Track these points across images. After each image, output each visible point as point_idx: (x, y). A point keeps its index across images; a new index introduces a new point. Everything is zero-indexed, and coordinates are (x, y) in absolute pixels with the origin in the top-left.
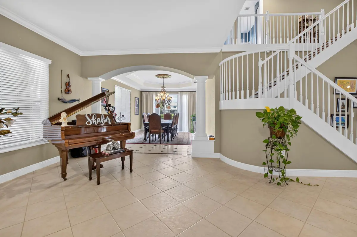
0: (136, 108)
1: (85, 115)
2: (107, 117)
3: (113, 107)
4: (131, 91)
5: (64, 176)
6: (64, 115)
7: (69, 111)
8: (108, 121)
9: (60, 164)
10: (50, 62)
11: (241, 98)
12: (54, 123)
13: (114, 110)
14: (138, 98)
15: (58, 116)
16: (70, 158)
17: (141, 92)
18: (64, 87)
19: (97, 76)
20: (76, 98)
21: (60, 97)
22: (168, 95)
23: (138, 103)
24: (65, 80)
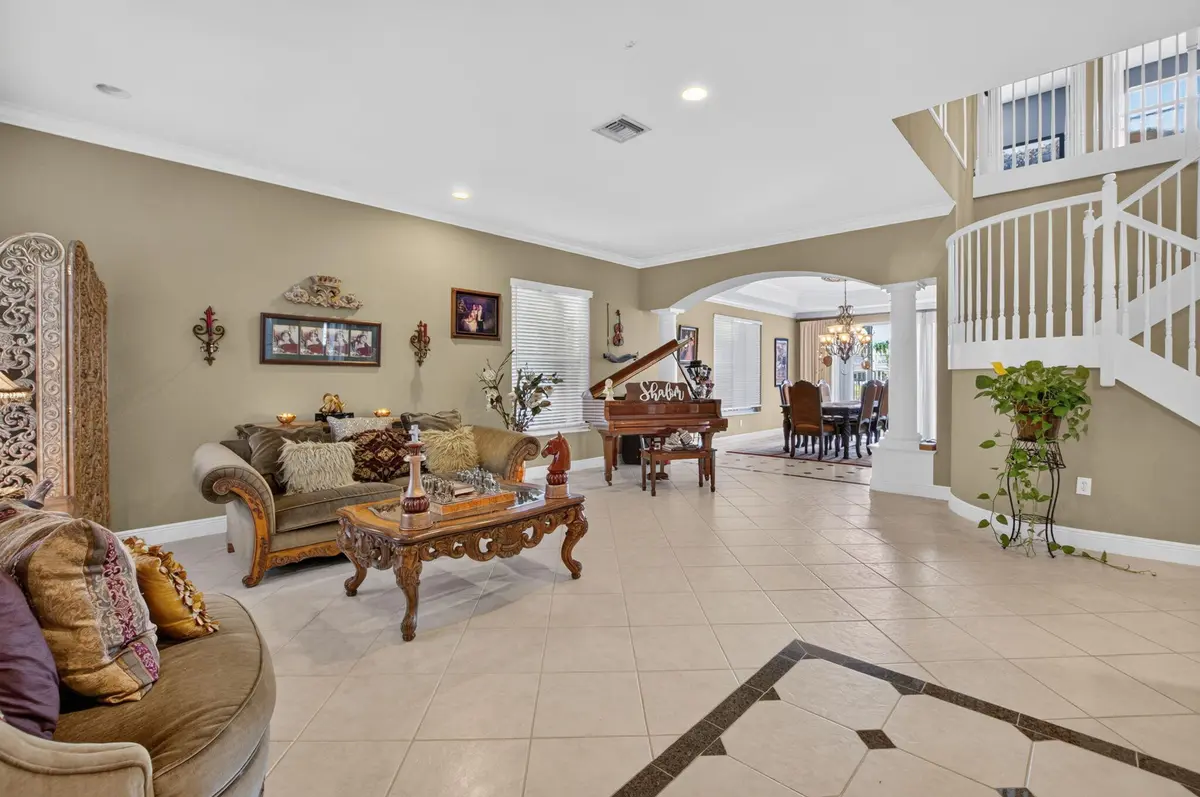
0: (779, 366)
1: (639, 384)
2: (677, 388)
3: (705, 367)
4: (761, 323)
5: (609, 478)
6: (609, 383)
7: (617, 377)
8: (677, 395)
9: (604, 469)
10: (590, 294)
11: (1027, 337)
12: (596, 395)
13: (709, 373)
14: (787, 340)
15: (601, 385)
16: (621, 464)
17: (798, 321)
18: (612, 334)
19: (667, 305)
20: (633, 353)
21: (606, 352)
22: (858, 329)
23: (785, 355)
24: (614, 320)
